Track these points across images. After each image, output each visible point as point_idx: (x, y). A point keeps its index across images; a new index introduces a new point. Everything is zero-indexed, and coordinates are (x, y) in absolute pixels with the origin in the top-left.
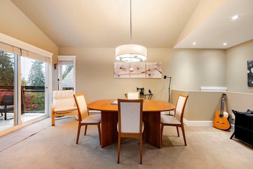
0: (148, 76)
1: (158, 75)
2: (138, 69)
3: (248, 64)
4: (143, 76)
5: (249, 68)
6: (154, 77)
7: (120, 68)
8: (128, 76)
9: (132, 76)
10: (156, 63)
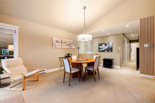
0: (70, 47)
1: (73, 47)
2: (66, 43)
3: (99, 44)
4: (68, 47)
5: (99, 46)
6: (72, 48)
7: (57, 42)
8: (61, 47)
9: (63, 47)
10: (73, 41)
